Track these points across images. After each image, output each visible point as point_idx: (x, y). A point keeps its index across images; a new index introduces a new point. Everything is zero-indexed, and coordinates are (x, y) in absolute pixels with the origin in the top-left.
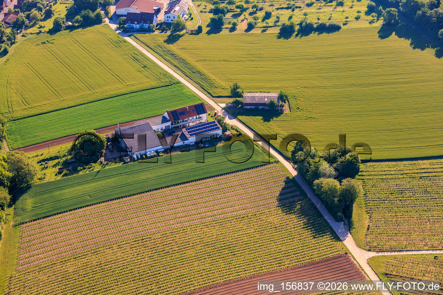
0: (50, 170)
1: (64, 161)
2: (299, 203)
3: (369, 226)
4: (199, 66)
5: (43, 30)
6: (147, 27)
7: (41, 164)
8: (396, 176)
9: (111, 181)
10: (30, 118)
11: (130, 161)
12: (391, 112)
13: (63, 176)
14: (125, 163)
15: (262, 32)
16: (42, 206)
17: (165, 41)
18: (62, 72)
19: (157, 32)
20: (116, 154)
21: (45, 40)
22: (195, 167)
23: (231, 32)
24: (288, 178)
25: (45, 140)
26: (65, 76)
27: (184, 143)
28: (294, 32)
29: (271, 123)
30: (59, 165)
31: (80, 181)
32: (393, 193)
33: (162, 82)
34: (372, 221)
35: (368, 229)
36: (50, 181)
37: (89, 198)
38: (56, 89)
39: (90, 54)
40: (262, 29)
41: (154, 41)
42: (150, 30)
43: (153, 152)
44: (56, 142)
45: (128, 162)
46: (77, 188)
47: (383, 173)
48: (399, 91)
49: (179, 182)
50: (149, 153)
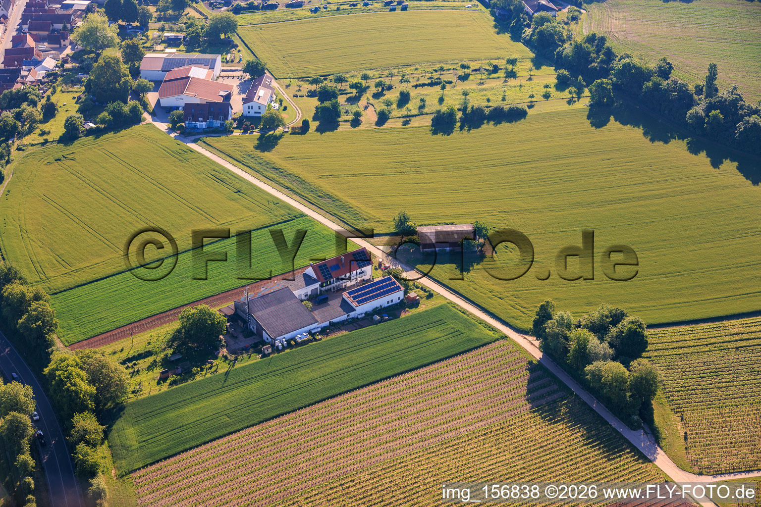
0: (144, 375)
1: (163, 359)
2: (564, 404)
3: (686, 433)
4: (325, 186)
5: (50, 138)
6: (219, 125)
7: (126, 366)
8: (698, 348)
9: (253, 388)
10: (79, 288)
11: (273, 352)
12: (654, 245)
13: (170, 384)
14: (264, 356)
15: (403, 125)
16: (155, 439)
17: (256, 148)
18: (107, 207)
19: (237, 133)
20: (244, 342)
21: (59, 155)
22: (379, 355)
23: (355, 127)
24: (530, 363)
25: (118, 325)
26: (114, 215)
27: (348, 316)
28: (455, 122)
29: (472, 273)
30: (156, 366)
31: (202, 392)
32: (704, 377)
33: (276, 216)
34: (687, 425)
35: (686, 439)
36: (152, 394)
37: (228, 419)
38: (107, 236)
39: (143, 175)
40: (402, 120)
41: (238, 148)
42: (225, 131)
43: (305, 334)
44: (137, 327)
45: (269, 354)
46: (203, 404)
47: (677, 345)
48: (653, 211)
49: (365, 383)
50: (299, 336)
